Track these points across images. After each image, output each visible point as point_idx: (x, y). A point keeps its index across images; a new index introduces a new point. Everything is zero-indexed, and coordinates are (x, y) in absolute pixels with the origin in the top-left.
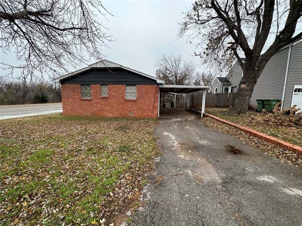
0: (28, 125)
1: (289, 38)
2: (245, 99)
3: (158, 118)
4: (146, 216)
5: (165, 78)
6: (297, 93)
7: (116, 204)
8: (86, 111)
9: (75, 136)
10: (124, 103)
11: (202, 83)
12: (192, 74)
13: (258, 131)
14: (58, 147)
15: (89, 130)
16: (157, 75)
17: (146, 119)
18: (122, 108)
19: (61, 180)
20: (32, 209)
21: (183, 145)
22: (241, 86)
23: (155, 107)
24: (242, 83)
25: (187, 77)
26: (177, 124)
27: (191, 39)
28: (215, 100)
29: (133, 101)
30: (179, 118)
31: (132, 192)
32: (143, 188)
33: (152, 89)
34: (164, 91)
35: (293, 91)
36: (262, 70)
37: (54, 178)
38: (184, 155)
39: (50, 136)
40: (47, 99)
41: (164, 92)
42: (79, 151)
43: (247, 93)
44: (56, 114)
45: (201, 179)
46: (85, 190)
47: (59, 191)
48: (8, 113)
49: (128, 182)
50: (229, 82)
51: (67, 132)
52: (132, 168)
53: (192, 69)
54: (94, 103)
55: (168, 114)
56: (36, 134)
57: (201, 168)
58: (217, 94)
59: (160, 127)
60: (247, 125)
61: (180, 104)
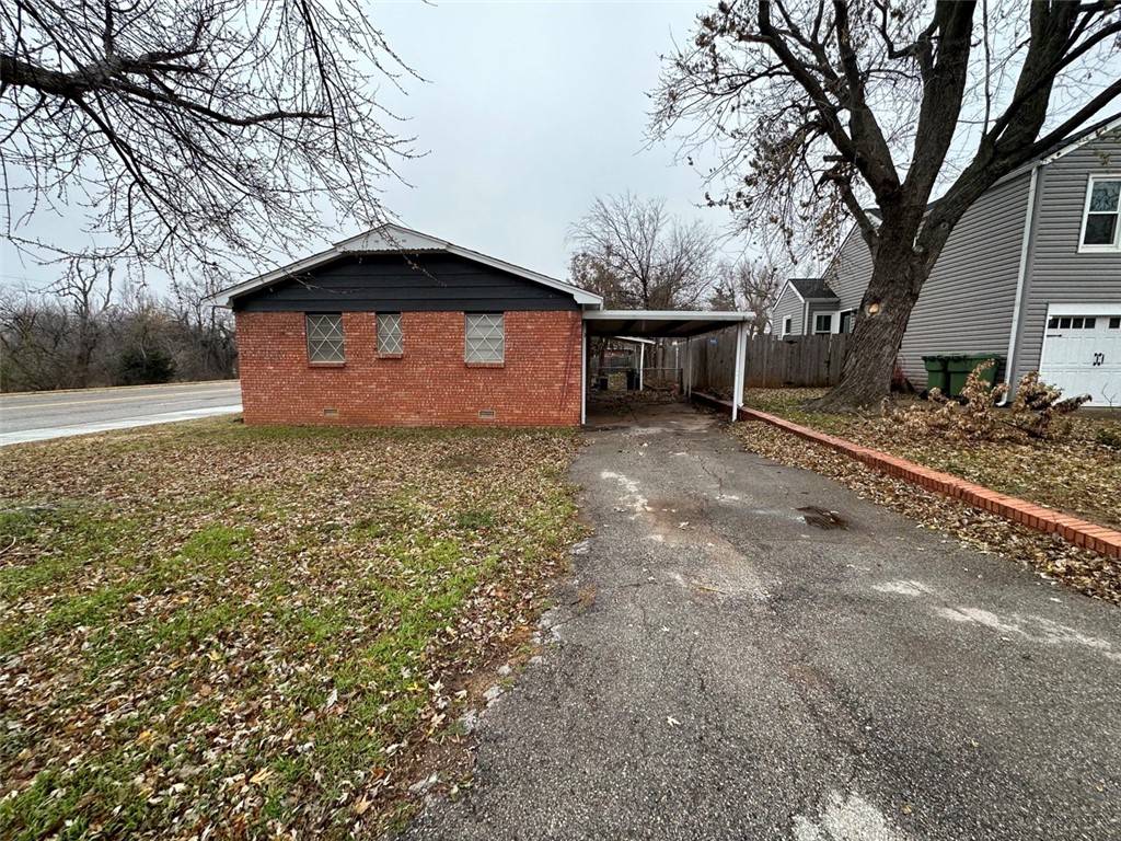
0: (134, 456)
1: (1026, 144)
2: (878, 355)
3: (582, 426)
4: (552, 673)
5: (605, 283)
6: (1059, 331)
7: (467, 651)
8: (326, 408)
9: (305, 486)
10: (461, 377)
11: (740, 299)
12: (704, 268)
13: (908, 459)
14: (259, 518)
15: (350, 468)
16: (574, 274)
17: (540, 432)
18: (455, 394)
19: (298, 603)
20: (239, 665)
21: (664, 507)
22: (866, 310)
23: (569, 389)
24: (870, 299)
25: (684, 279)
26: (646, 445)
27: (693, 147)
28: (784, 362)
29: (492, 368)
30: (654, 425)
31: (510, 625)
32: (539, 617)
33: (558, 324)
34: (600, 333)
35: (1044, 327)
36: (935, 254)
37: (275, 598)
38: (665, 536)
39: (225, 490)
40: (170, 366)
41: (602, 334)
42: (329, 531)
43: (885, 336)
44: (217, 419)
45: (708, 593)
46: (374, 624)
47: (298, 626)
48: (39, 422)
49: (496, 603)
50: (834, 295)
51: (274, 475)
52: (504, 572)
53: (702, 248)
54: (354, 378)
55: (615, 414)
56: (174, 484)
57: (715, 565)
58: (790, 341)
59: (588, 454)
60: (876, 442)
61: (660, 377)
